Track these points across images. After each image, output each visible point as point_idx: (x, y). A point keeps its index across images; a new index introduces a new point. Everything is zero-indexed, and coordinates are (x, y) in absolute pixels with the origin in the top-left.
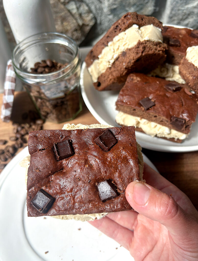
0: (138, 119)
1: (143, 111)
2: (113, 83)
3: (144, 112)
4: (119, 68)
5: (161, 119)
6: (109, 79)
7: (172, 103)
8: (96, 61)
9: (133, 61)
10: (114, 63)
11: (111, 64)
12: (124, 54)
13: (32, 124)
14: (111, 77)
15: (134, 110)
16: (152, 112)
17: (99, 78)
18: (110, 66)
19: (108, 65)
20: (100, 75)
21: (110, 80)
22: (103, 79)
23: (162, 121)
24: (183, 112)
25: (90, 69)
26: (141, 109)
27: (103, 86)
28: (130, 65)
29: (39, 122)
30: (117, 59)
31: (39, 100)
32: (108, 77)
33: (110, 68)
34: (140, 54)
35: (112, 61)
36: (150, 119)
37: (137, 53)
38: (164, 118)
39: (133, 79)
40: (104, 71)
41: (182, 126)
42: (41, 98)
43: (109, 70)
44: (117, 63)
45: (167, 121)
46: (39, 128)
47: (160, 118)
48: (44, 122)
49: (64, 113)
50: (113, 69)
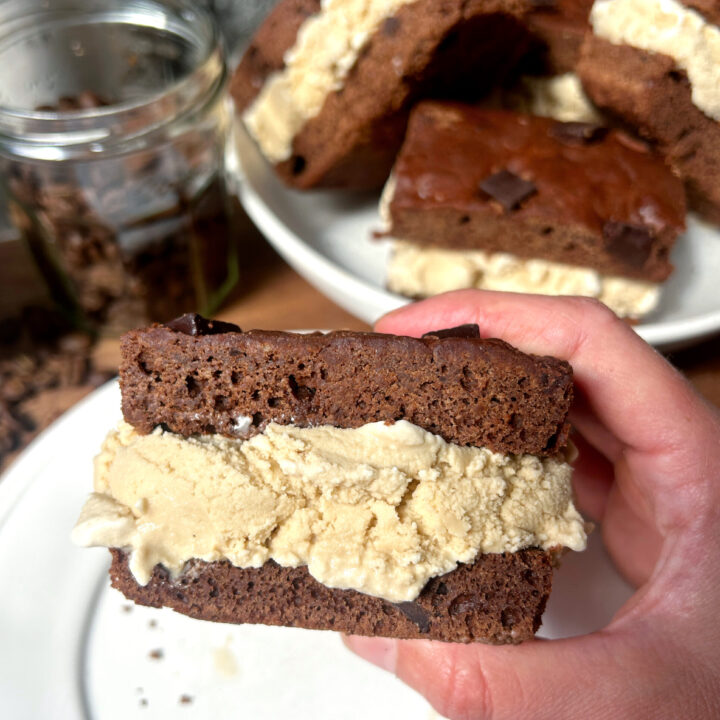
0: (478, 259)
1: (499, 217)
2: (358, 148)
3: (503, 223)
4: (377, 84)
5: (569, 240)
6: (339, 136)
7: (596, 178)
8: (276, 81)
9: (430, 46)
10: (354, 71)
11: (342, 73)
12: (391, 26)
13: (44, 354)
14: (345, 124)
15: (466, 219)
16: (532, 215)
17: (296, 142)
18: (337, 87)
19: (329, 83)
20: (299, 127)
21: (347, 136)
22: (313, 140)
23: (571, 247)
24: (638, 204)
25: (252, 119)
26: (492, 210)
27: (317, 166)
28: (421, 61)
29: (74, 344)
30: (365, 51)
31: (76, 240)
32: (335, 129)
33: (339, 94)
34: (455, 15)
35: (347, 61)
36: (524, 251)
37: (444, 11)
38: (580, 230)
39: (431, 121)
40: (313, 112)
41: (647, 249)
42: (84, 230)
43: (335, 101)
44: (368, 65)
45: (591, 242)
46: (77, 367)
47: (565, 234)
48: (93, 339)
49: (175, 289)
50: (351, 93)
